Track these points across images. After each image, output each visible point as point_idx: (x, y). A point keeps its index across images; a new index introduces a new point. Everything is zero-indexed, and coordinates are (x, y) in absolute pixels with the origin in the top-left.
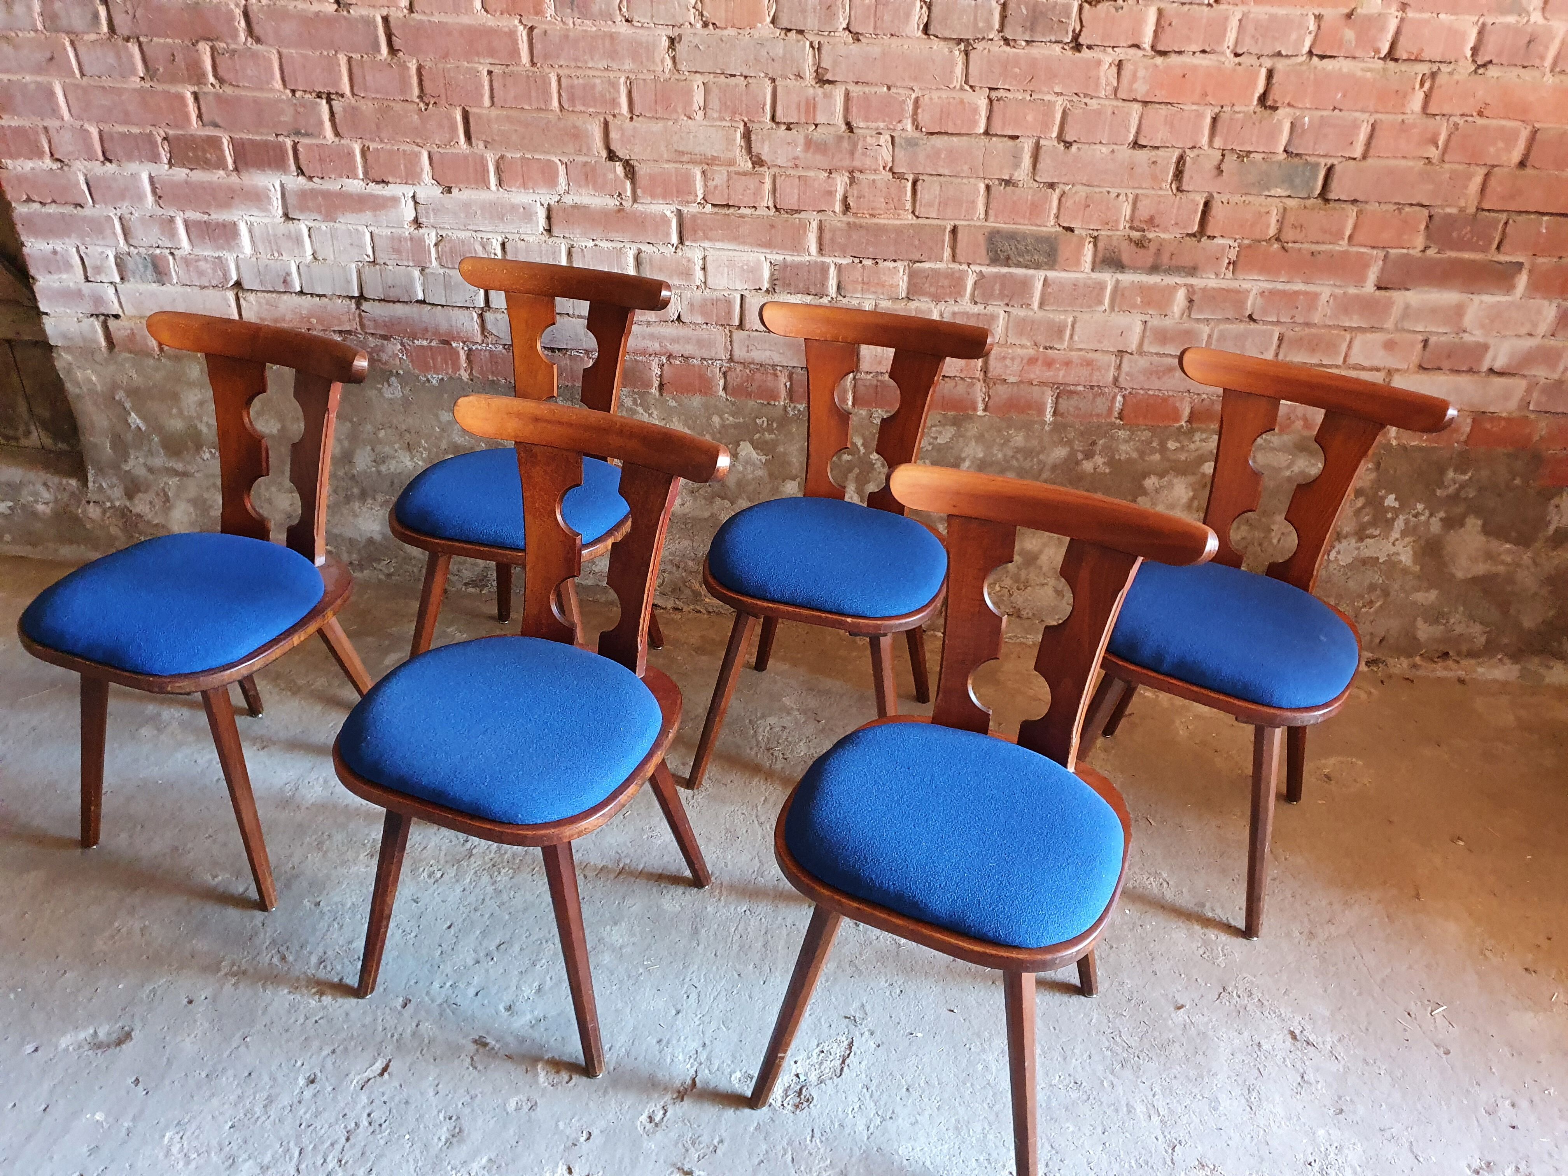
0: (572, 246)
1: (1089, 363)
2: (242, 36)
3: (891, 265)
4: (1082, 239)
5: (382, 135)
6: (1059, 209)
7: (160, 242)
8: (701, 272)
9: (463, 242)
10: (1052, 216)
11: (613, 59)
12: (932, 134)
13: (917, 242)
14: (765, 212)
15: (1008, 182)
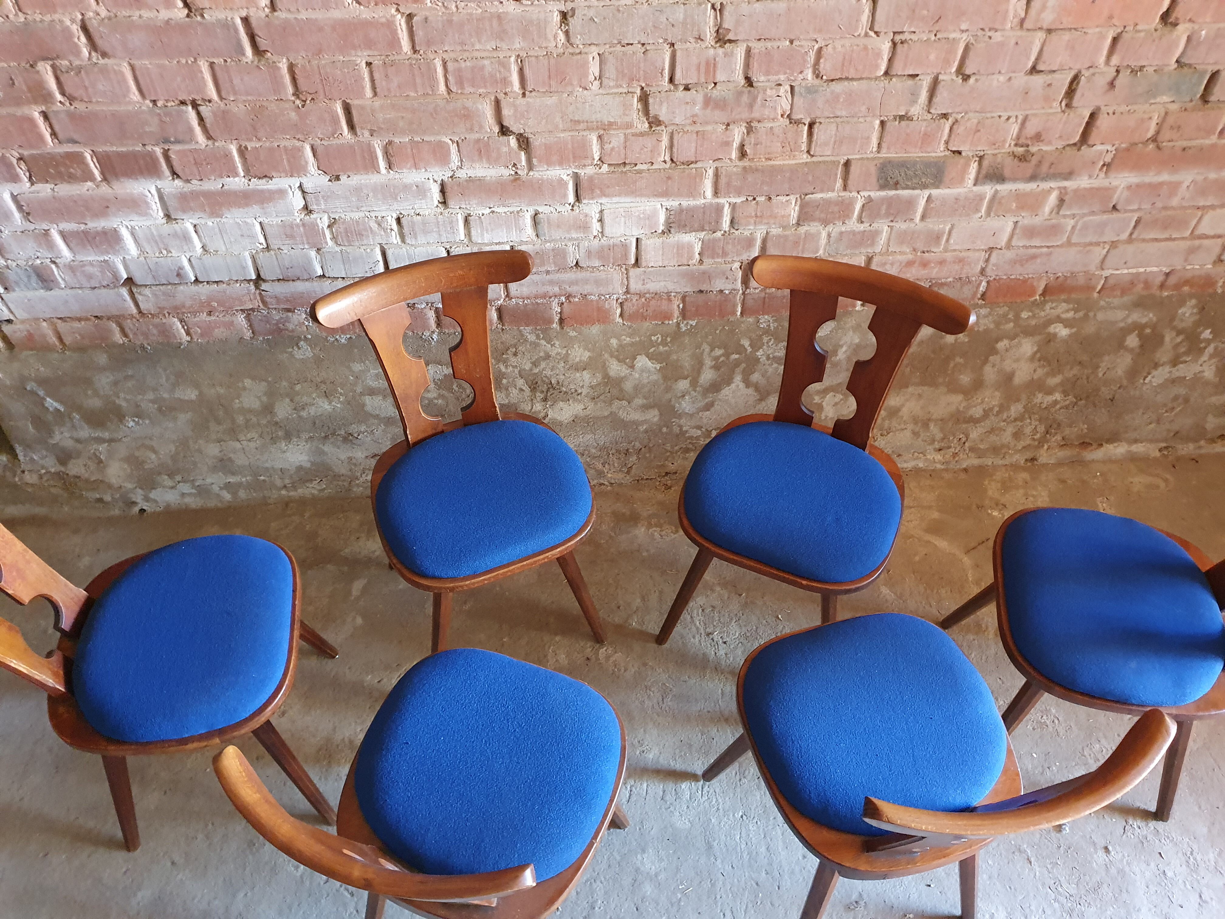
0: (469, 215)
1: (961, 261)
2: (85, 52)
3: (784, 199)
4: (968, 160)
5: (260, 135)
6: (950, 136)
7: (39, 254)
8: (599, 224)
9: (357, 222)
10: (943, 142)
11: (502, 40)
12: (832, 80)
13: (810, 178)
14: (663, 166)
15: (902, 118)
